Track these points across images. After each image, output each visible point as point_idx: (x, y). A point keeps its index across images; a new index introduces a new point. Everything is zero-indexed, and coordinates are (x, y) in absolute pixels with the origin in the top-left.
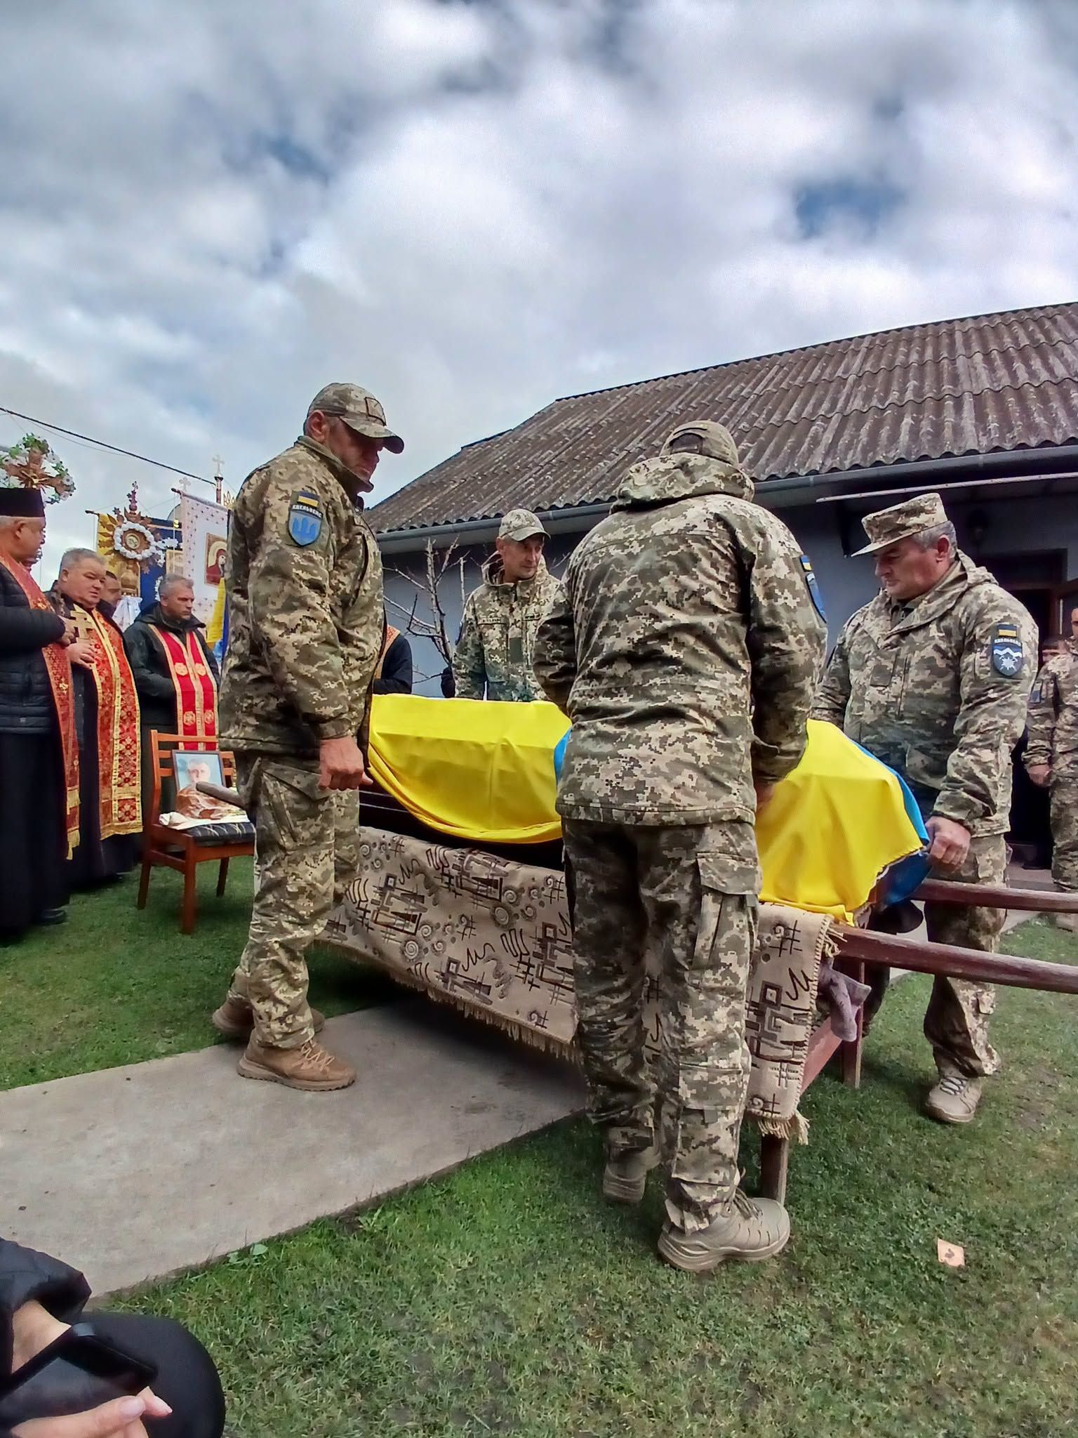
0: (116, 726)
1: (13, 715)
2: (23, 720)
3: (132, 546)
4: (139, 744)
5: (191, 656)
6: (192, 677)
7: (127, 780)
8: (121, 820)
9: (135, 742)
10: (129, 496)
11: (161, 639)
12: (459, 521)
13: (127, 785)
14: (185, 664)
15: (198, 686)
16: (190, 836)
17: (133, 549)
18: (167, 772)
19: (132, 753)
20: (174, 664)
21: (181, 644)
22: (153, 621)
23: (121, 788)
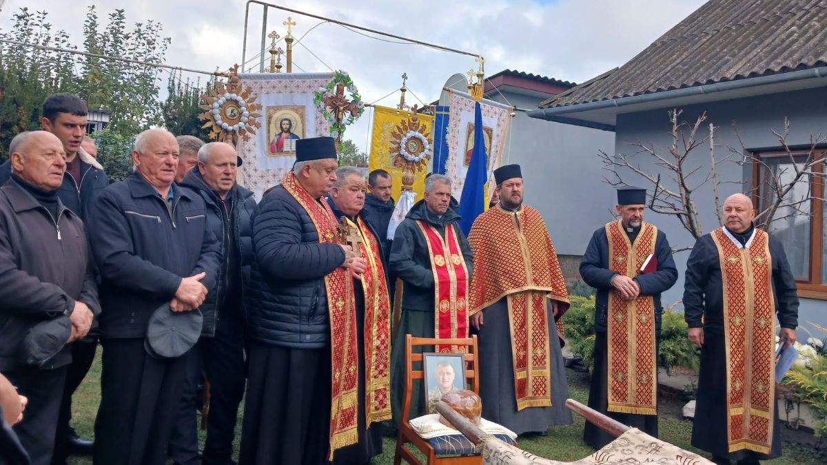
0: (375, 325)
1: (301, 332)
2: (308, 337)
3: (412, 150)
4: (389, 338)
5: (448, 249)
6: (448, 267)
7: (381, 372)
8: (376, 408)
11: (425, 233)
12: (710, 82)
13: (380, 376)
14: (443, 255)
15: (452, 275)
16: (432, 448)
17: (413, 153)
18: (417, 375)
19: (385, 347)
20: (434, 256)
21: (441, 238)
22: (420, 218)
23: (377, 380)
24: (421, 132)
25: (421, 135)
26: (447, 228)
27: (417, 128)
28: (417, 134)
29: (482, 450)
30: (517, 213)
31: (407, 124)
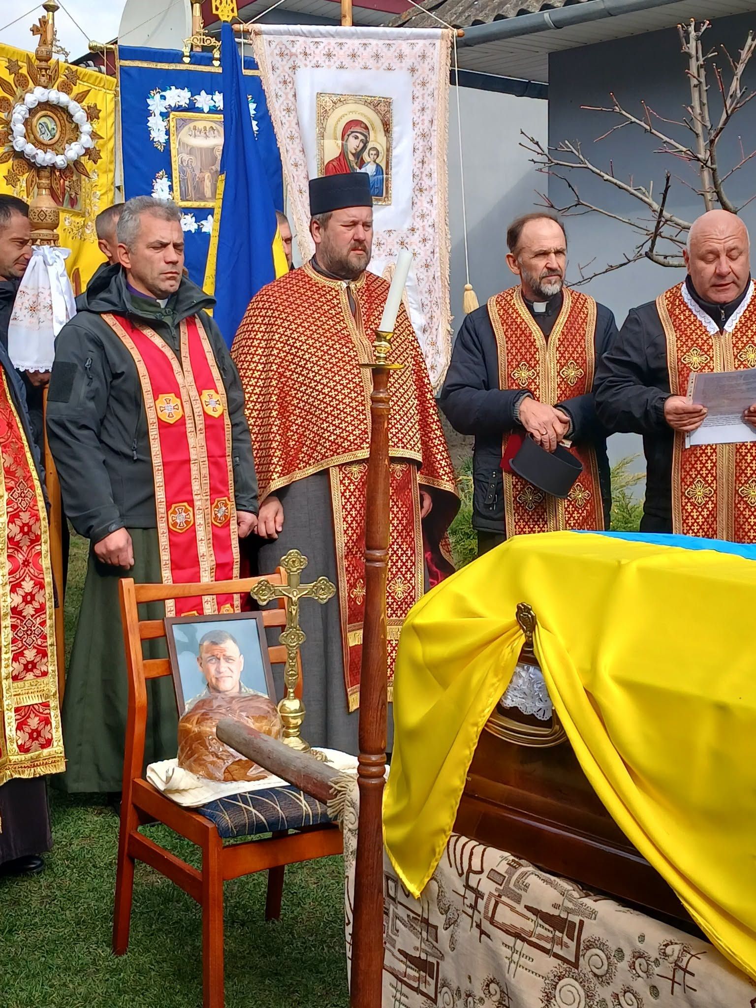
3: (45, 138)
4: (49, 590)
5: (190, 378)
6: (188, 424)
7: (30, 667)
8: (23, 749)
9: (42, 587)
10: (35, 30)
11: (128, 342)
13: (30, 676)
14: (177, 395)
15: (199, 444)
16: (210, 825)
17: (50, 146)
18: (156, 667)
19: (37, 611)
20: (156, 398)
21: (169, 353)
22: (111, 308)
23: (20, 684)
24: (66, 88)
25: (64, 98)
26: (183, 329)
27: (51, 79)
28: (54, 95)
29: (341, 811)
30: (352, 286)
31: (24, 71)
